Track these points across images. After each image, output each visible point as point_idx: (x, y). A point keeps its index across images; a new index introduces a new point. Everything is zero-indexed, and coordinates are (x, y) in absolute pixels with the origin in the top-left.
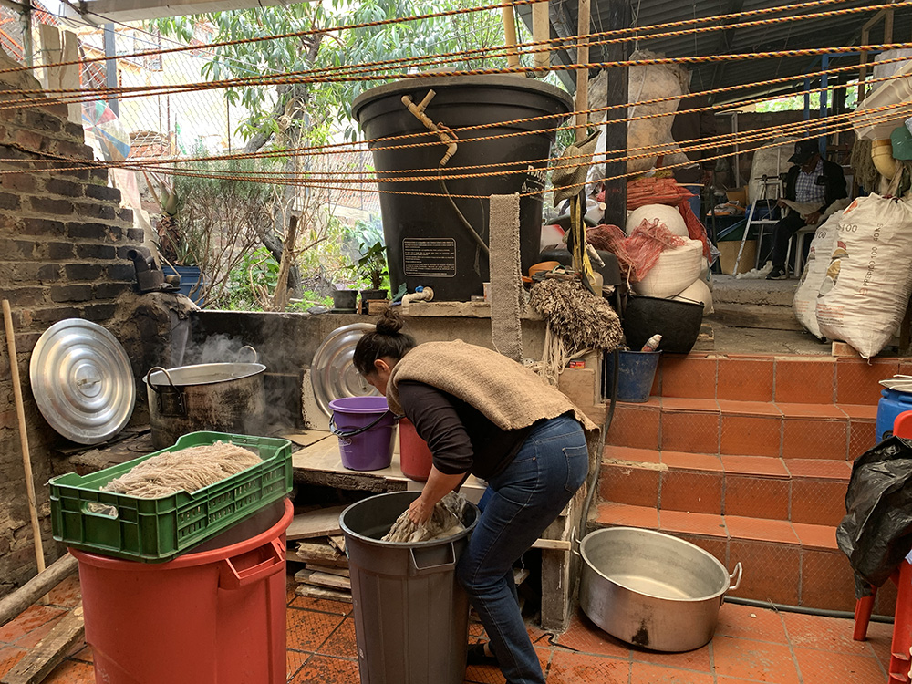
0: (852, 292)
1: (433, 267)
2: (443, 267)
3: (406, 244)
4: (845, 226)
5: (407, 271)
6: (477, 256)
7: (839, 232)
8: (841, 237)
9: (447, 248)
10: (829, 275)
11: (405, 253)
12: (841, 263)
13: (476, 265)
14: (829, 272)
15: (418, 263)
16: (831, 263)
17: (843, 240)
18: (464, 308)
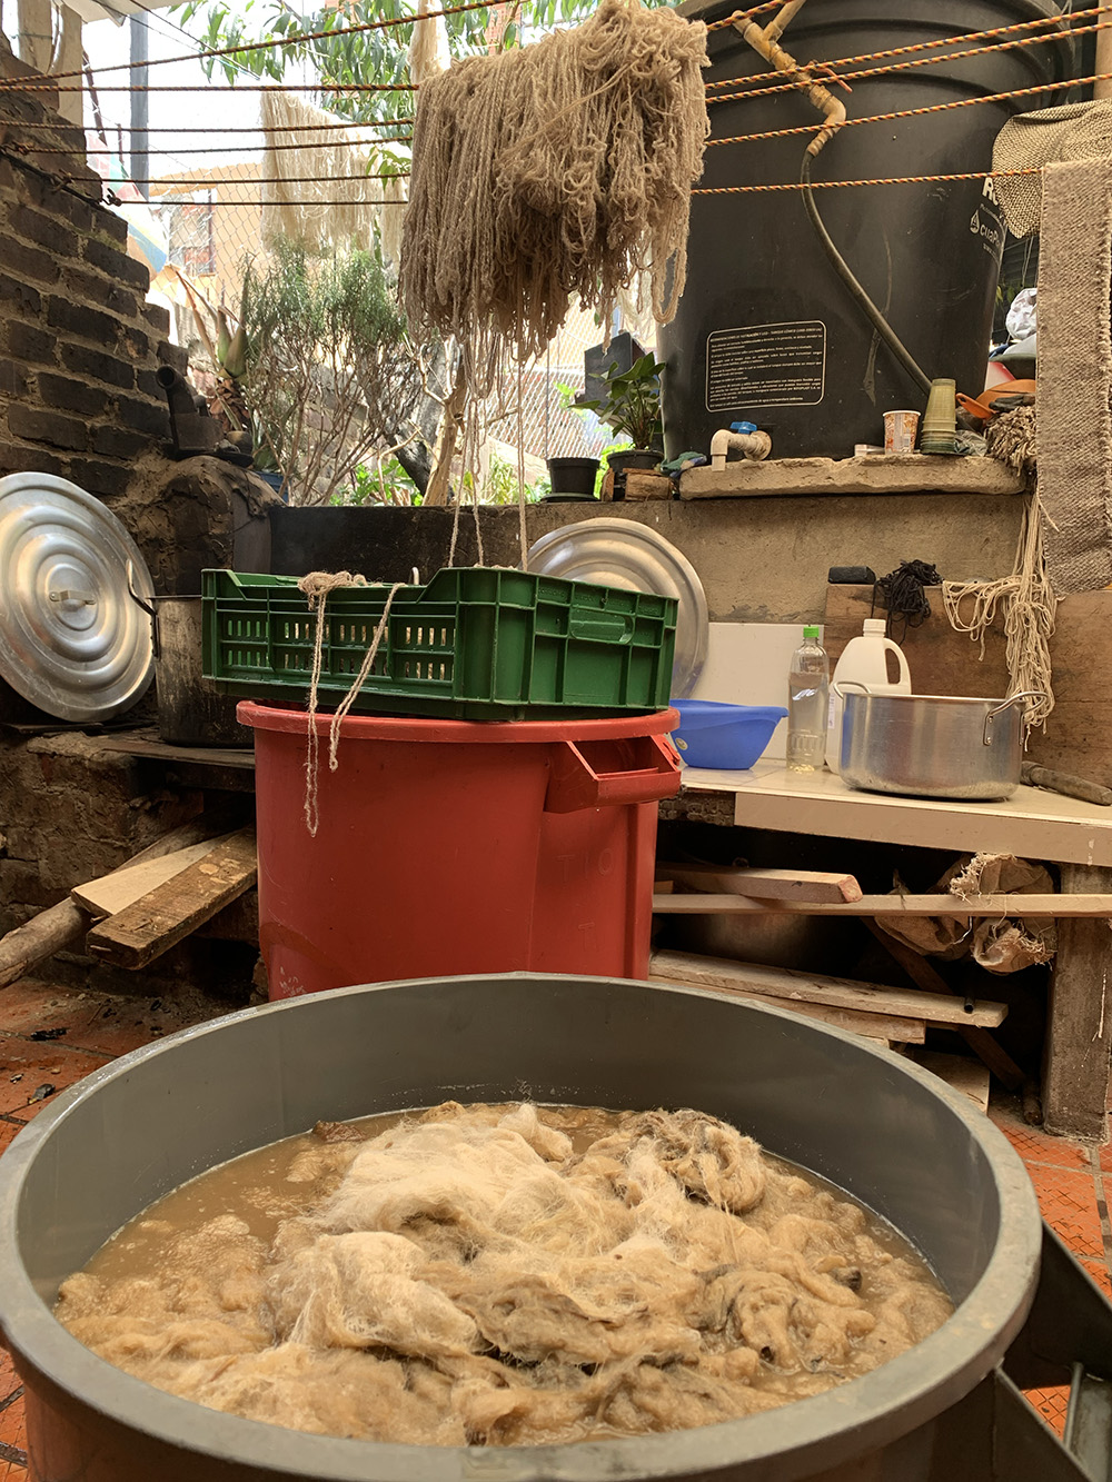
1: (772, 385)
2: (793, 384)
3: (714, 344)
5: (712, 403)
6: (871, 359)
9: (808, 341)
11: (710, 365)
13: (869, 378)
15: (737, 382)
18: (839, 470)
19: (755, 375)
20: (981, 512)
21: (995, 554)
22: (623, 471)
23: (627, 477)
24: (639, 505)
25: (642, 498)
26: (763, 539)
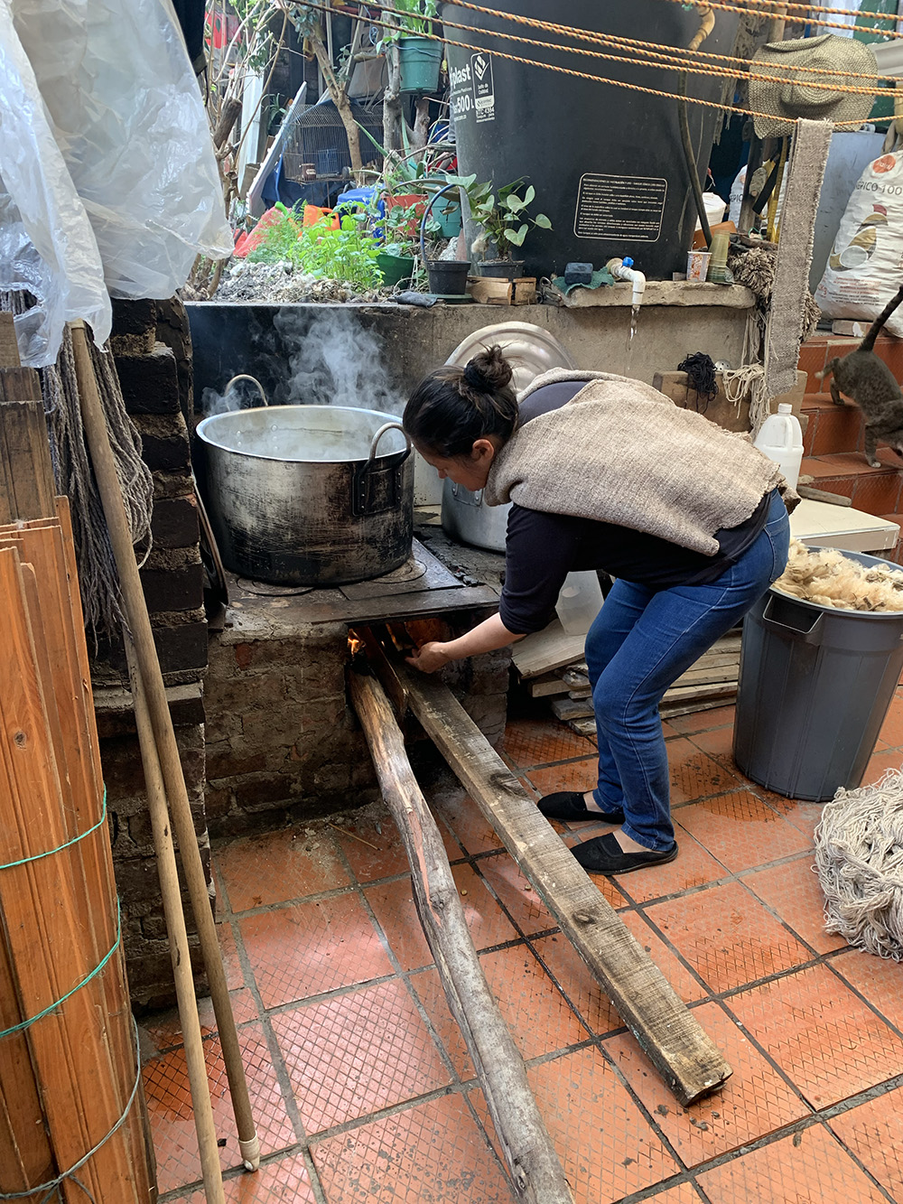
0: (890, 266)
1: (630, 224)
2: (644, 226)
3: (587, 183)
4: (887, 187)
5: (581, 230)
6: (684, 209)
7: (876, 194)
8: (880, 199)
9: (655, 194)
10: (856, 244)
11: (581, 200)
12: (878, 231)
13: (681, 223)
14: (857, 242)
15: (604, 218)
16: (859, 230)
17: (883, 204)
18: (669, 291)
19: (618, 215)
20: (726, 318)
21: (731, 345)
22: (515, 281)
23: (516, 286)
24: (524, 308)
25: (525, 303)
26: (608, 336)
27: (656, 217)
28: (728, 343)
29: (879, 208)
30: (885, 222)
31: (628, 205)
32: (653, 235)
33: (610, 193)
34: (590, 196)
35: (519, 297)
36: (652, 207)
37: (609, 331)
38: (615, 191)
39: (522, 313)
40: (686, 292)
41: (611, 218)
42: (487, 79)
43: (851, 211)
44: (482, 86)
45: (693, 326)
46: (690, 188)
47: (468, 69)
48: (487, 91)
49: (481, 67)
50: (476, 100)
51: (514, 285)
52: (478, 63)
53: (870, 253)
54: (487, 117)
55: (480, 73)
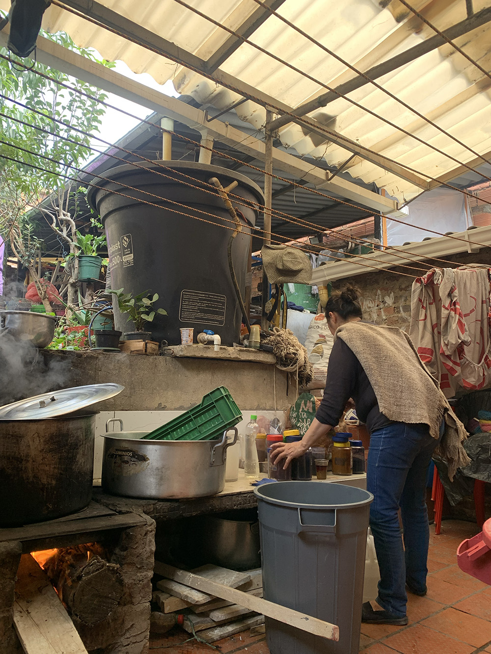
1: (209, 316)
2: (216, 317)
3: (185, 294)
4: (323, 327)
5: (183, 318)
6: (235, 312)
7: (319, 330)
8: (321, 332)
9: (221, 302)
10: (314, 352)
11: (182, 302)
12: (323, 346)
13: (234, 319)
14: (314, 351)
15: (196, 312)
16: (314, 346)
17: (323, 334)
18: (232, 352)
19: (202, 311)
20: (263, 369)
21: (267, 384)
22: (146, 341)
23: (148, 344)
24: (152, 357)
25: (152, 354)
26: (201, 375)
27: (222, 314)
28: (265, 382)
29: (321, 336)
30: (325, 342)
31: (207, 306)
32: (221, 322)
33: (198, 300)
34: (187, 301)
35: (149, 350)
36: (219, 308)
37: (201, 372)
38: (200, 299)
39: (151, 360)
40: (241, 353)
41: (199, 312)
42: (129, 246)
43: (308, 338)
44: (127, 250)
45: (246, 373)
46: (238, 302)
47: (119, 243)
48: (129, 252)
49: (126, 241)
50: (123, 257)
51: (146, 344)
52: (125, 240)
53: (322, 356)
54: (130, 264)
55: (125, 244)
